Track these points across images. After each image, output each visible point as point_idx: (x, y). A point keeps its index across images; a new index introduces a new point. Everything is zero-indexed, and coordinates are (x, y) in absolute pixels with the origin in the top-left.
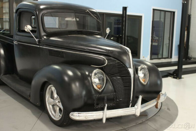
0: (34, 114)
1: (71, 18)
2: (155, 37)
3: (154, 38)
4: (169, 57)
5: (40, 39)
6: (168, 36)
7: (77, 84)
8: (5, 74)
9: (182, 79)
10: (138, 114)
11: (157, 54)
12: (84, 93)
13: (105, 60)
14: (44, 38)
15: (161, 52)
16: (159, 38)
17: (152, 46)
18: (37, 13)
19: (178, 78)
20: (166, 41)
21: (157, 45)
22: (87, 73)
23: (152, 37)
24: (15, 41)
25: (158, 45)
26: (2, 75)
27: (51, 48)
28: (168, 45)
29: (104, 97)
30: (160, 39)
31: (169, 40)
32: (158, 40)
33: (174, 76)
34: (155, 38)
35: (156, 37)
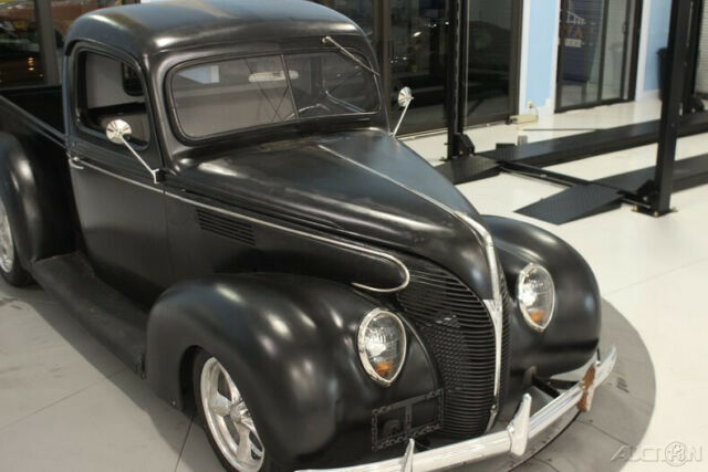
0: (164, 435)
1: (270, 73)
2: (572, 18)
3: (568, 22)
4: (626, 97)
5: (164, 165)
6: (623, 20)
7: (309, 366)
8: (44, 255)
9: (671, 215)
10: (519, 449)
11: (580, 80)
12: (333, 386)
13: (402, 268)
14: (180, 165)
15: (594, 73)
16: (587, 20)
17: (562, 51)
18: (147, 64)
19: (656, 214)
20: (615, 35)
21: (579, 46)
22: (338, 322)
23: (563, 16)
24: (73, 156)
25: (583, 46)
26: (34, 259)
27: (206, 203)
28: (620, 50)
29: (403, 409)
30: (593, 23)
31: (626, 33)
32: (585, 29)
33: (643, 202)
34: (574, 22)
35: (576, 16)
